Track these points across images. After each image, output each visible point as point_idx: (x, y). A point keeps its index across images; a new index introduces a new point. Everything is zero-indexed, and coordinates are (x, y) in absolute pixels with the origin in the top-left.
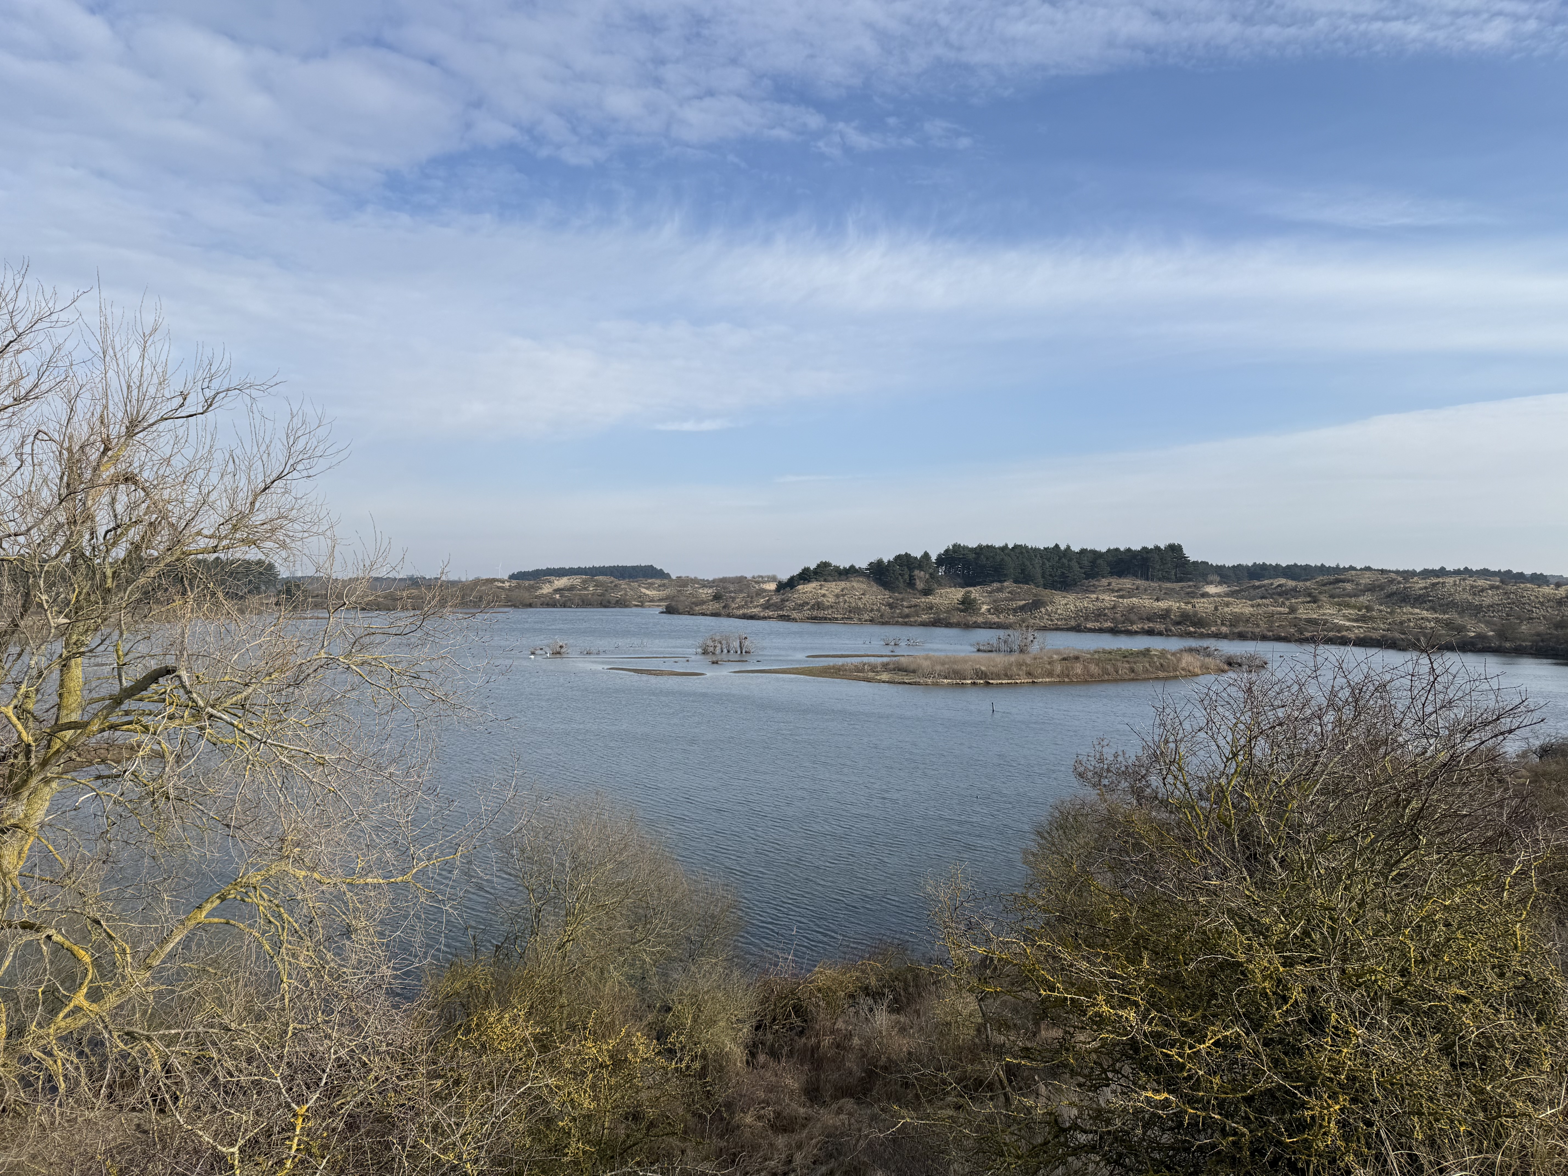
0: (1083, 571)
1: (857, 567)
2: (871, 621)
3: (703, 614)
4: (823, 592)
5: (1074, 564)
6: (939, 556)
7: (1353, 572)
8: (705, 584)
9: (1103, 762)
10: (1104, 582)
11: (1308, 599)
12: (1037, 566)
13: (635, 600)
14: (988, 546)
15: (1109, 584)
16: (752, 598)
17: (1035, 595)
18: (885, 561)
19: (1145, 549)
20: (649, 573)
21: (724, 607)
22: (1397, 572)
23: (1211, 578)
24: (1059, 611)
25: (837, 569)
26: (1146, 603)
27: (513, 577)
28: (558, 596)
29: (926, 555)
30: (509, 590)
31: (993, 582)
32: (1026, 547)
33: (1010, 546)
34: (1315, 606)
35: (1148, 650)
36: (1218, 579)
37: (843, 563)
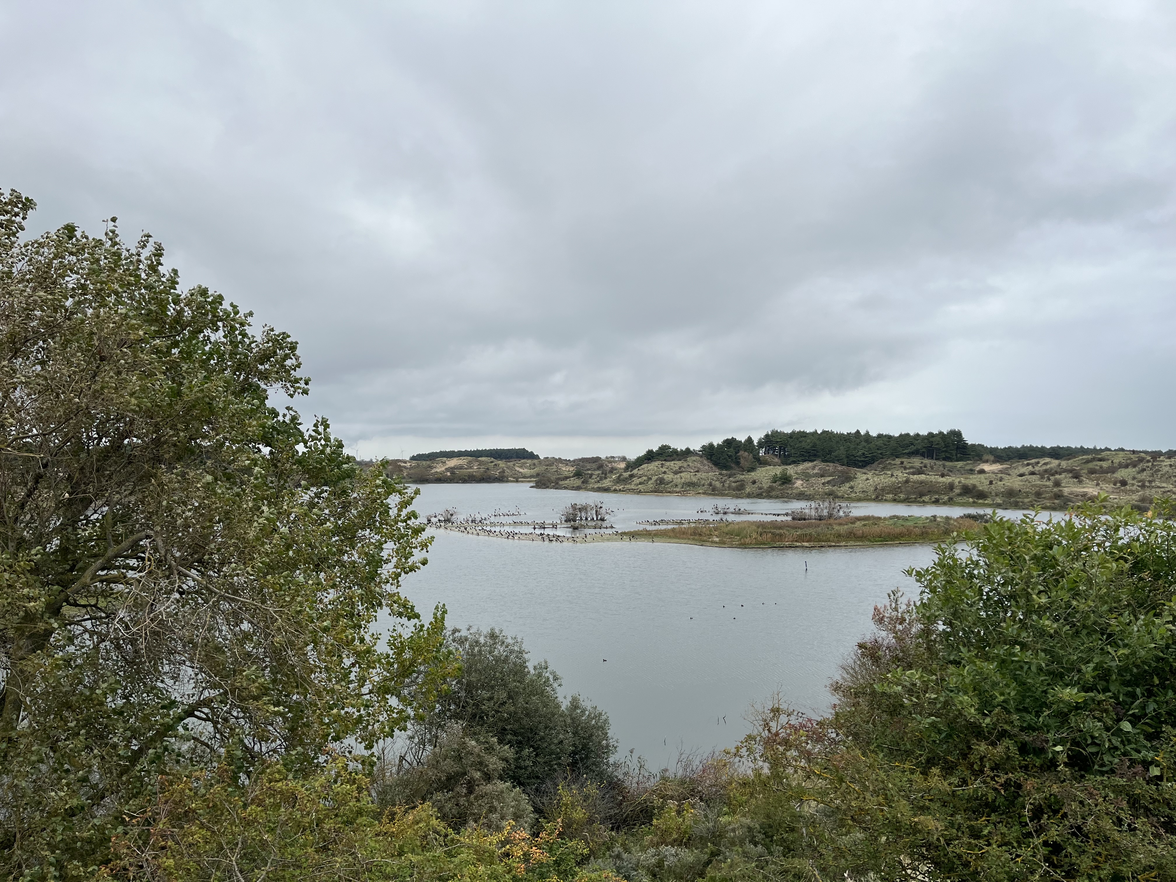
0: (879, 452)
1: (692, 449)
2: (704, 493)
3: (566, 488)
4: (664, 470)
5: (873, 446)
6: (760, 439)
7: (1108, 452)
8: (567, 463)
9: (897, 611)
10: (898, 461)
11: (1070, 475)
12: (842, 448)
13: (511, 476)
14: (800, 432)
15: (902, 463)
16: (606, 474)
17: (841, 472)
18: (715, 444)
19: (931, 435)
20: (522, 455)
21: (583, 482)
22: (1146, 452)
23: (985, 457)
24: (860, 486)
25: (675, 451)
26: (933, 478)
27: (413, 458)
28: (449, 474)
29: (750, 440)
30: (410, 469)
31: (804, 461)
32: (832, 433)
33: (819, 432)
34: (1075, 480)
35: (935, 517)
36: (992, 458)
37: (680, 446)
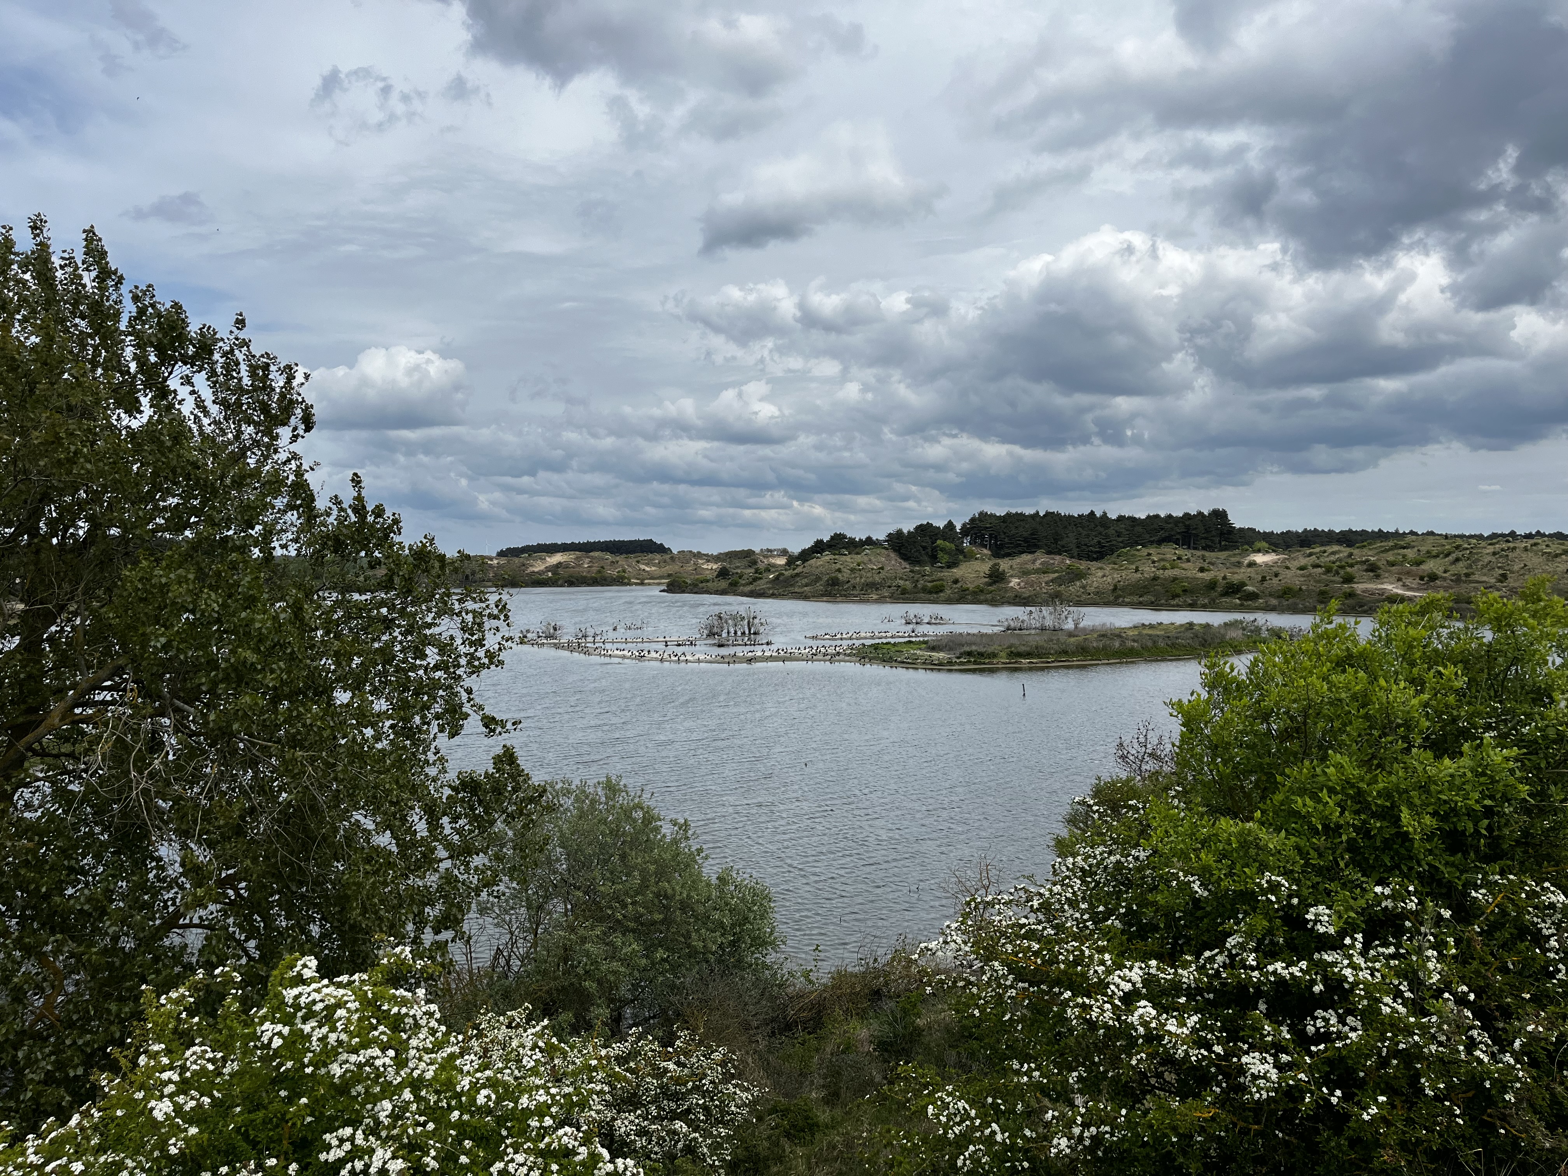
0: (1120, 539)
1: (874, 538)
2: (889, 598)
3: (708, 592)
4: (838, 566)
5: (1111, 531)
6: (964, 525)
7: (1414, 537)
8: (709, 558)
10: (1144, 552)
11: (1365, 567)
12: (1071, 534)
13: (634, 578)
14: (1017, 514)
15: (1149, 554)
16: (760, 573)
17: (1069, 566)
18: (905, 531)
19: (1187, 515)
21: (731, 584)
22: (1463, 537)
23: (1257, 545)
24: (1095, 584)
25: (852, 541)
27: (501, 554)
28: (550, 574)
29: (950, 525)
30: (497, 568)
31: (1022, 553)
32: (1059, 514)
33: (1041, 514)
34: (1372, 574)
36: (1265, 545)
37: (859, 535)
